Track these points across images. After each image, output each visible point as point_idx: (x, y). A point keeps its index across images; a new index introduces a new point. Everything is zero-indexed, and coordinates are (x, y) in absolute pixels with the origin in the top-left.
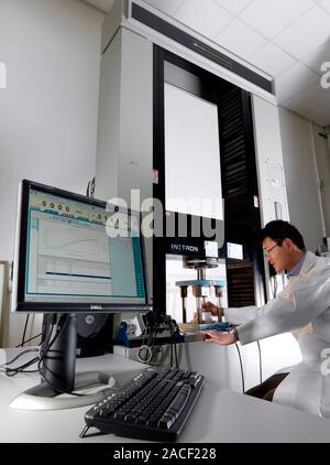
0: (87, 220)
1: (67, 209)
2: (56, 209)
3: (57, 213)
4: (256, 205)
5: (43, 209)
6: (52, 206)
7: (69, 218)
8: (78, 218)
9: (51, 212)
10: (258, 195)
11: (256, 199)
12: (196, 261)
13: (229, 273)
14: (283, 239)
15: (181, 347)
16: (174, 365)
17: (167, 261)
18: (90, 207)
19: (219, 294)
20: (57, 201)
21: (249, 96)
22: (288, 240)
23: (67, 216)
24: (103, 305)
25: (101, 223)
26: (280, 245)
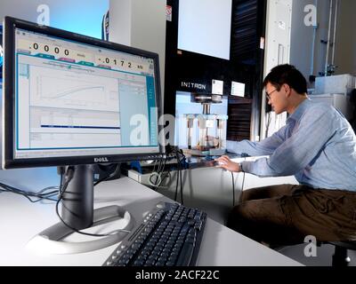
0: (92, 65)
1: (67, 52)
2: (51, 52)
3: (52, 58)
4: (262, 47)
5: (34, 52)
6: (46, 48)
7: (68, 62)
8: (80, 63)
9: (45, 56)
10: (264, 37)
11: (262, 40)
12: (202, 98)
13: (230, 107)
14: (281, 84)
15: (185, 173)
17: (177, 96)
18: (96, 49)
19: (220, 126)
22: (286, 85)
23: (65, 60)
24: (109, 157)
25: (110, 68)
26: (278, 90)
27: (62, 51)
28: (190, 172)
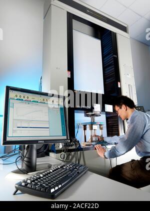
0: (38, 102)
1: (28, 98)
2: (22, 98)
3: (22, 100)
4: (119, 86)
5: (16, 98)
6: (20, 96)
7: (28, 101)
8: (33, 101)
9: (20, 100)
10: (120, 82)
11: (119, 83)
12: (90, 113)
13: (107, 119)
14: (121, 105)
15: (80, 153)
16: (77, 162)
17: (76, 114)
18: (39, 96)
19: (101, 129)
20: (22, 94)
21: (115, 34)
23: (27, 101)
24: (44, 141)
25: (44, 103)
26: (121, 108)
27: (26, 97)
28: (83, 153)
